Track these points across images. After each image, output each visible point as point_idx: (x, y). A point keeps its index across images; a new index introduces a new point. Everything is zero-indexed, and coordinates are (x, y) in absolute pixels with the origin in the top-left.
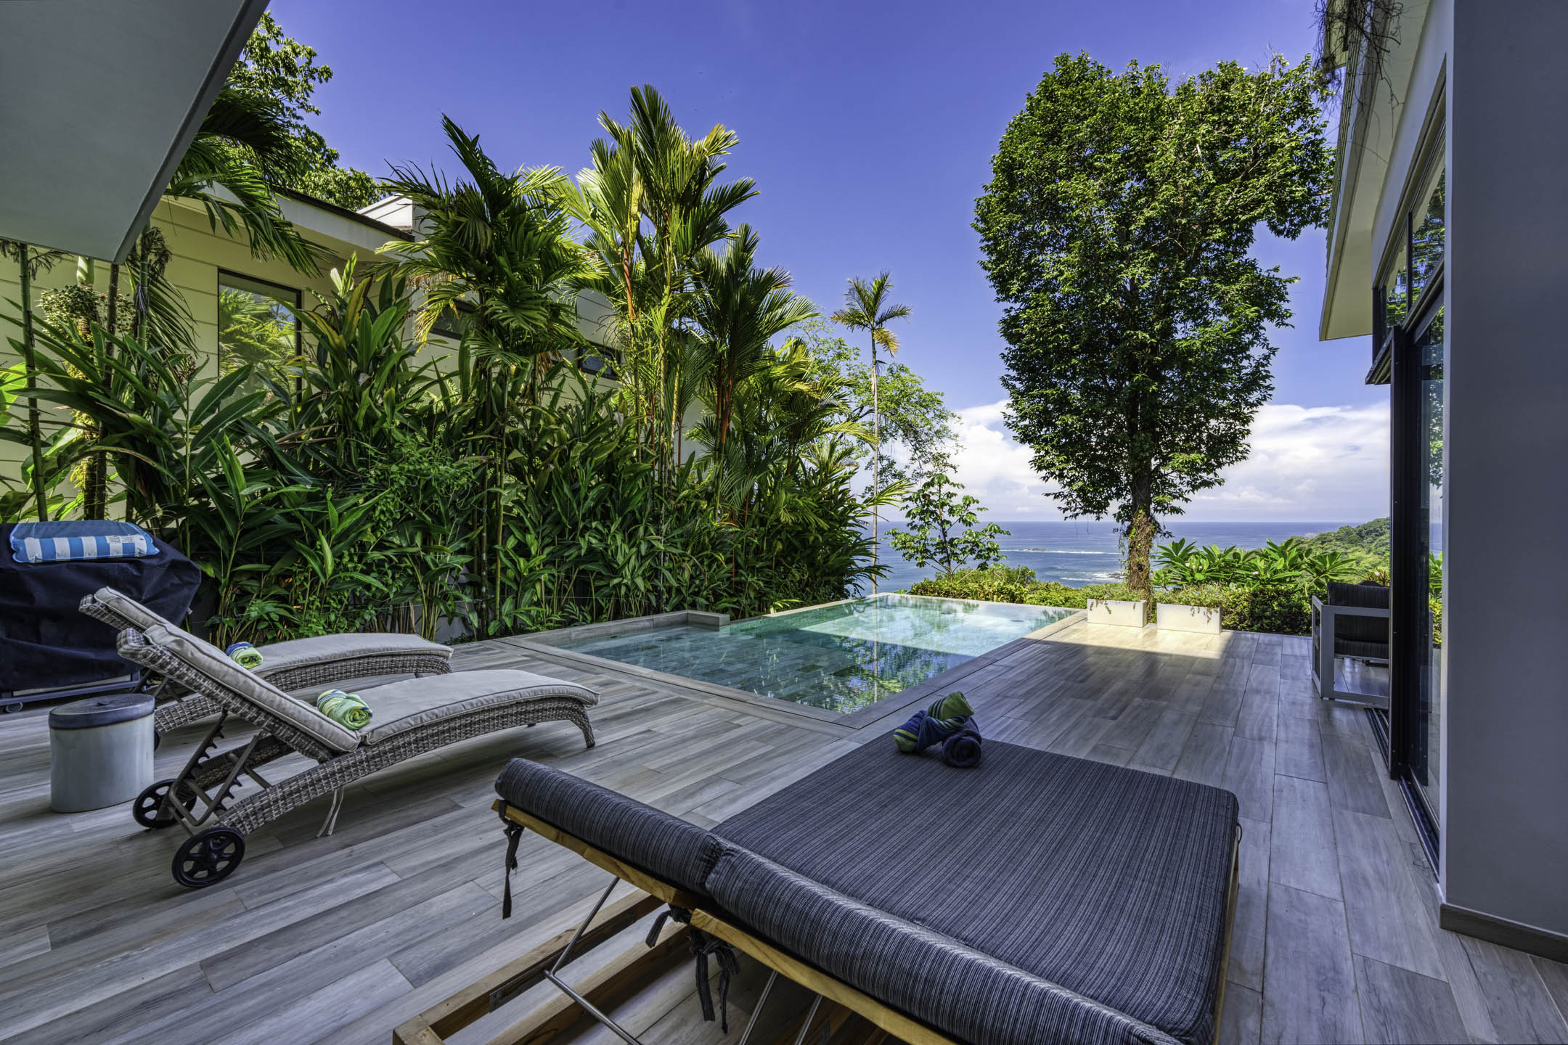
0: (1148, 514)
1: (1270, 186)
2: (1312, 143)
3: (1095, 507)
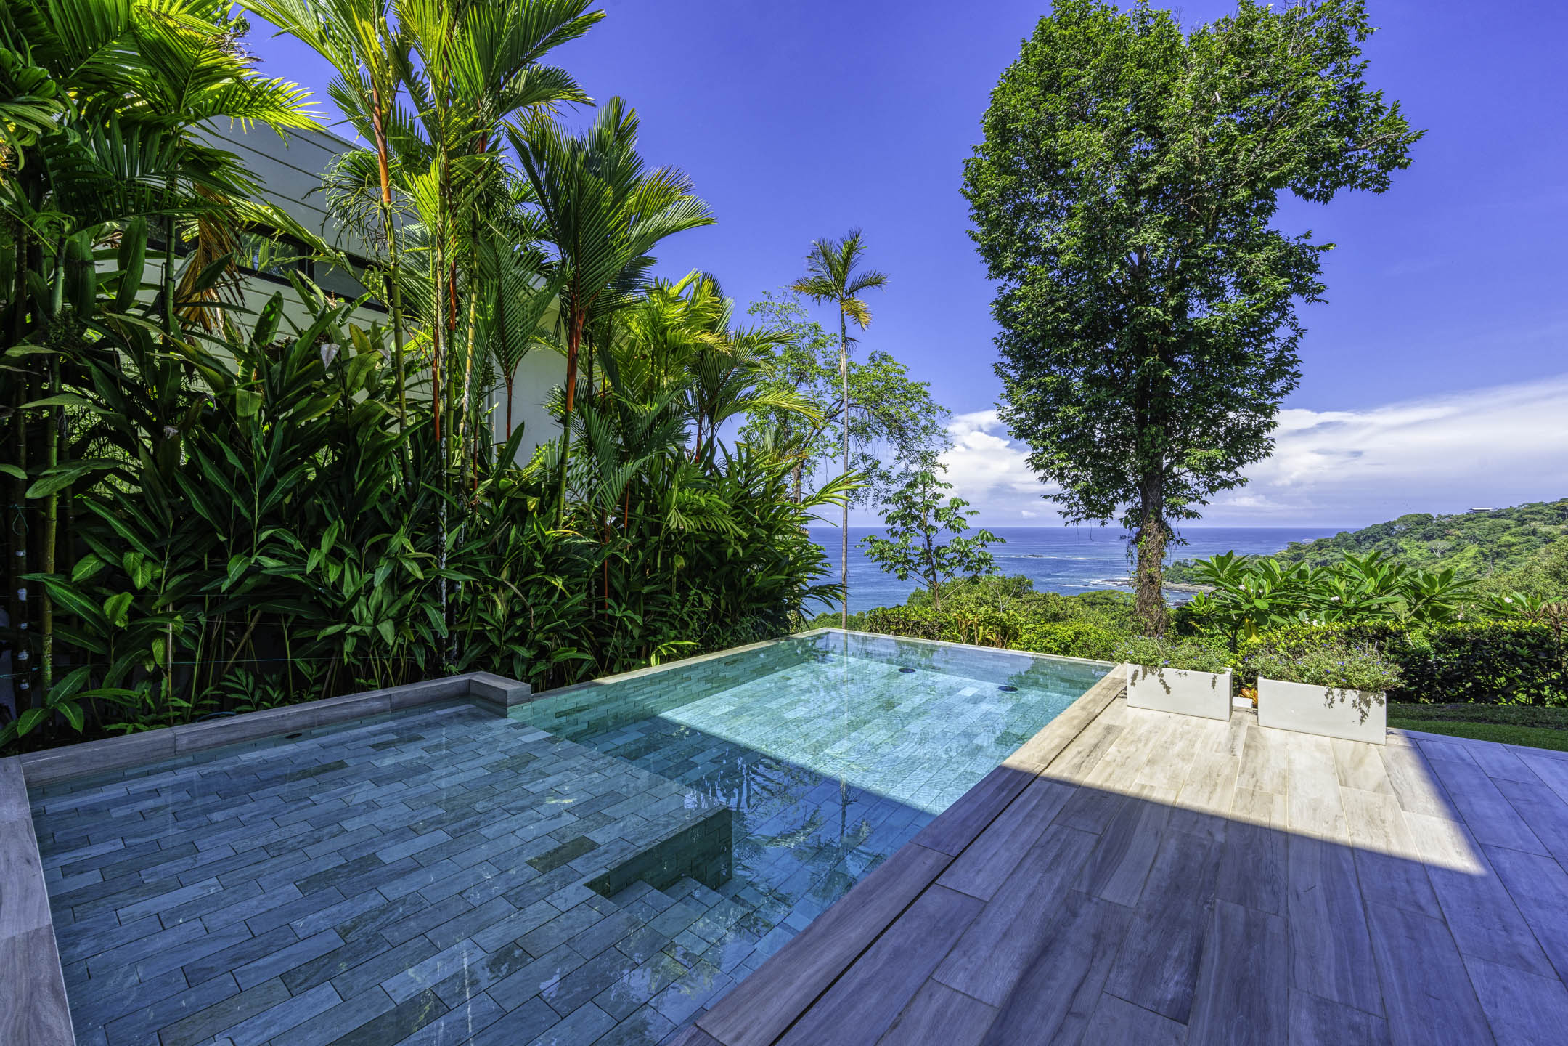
0: (1159, 520)
1: (1301, 138)
2: (1350, 88)
3: (1099, 511)
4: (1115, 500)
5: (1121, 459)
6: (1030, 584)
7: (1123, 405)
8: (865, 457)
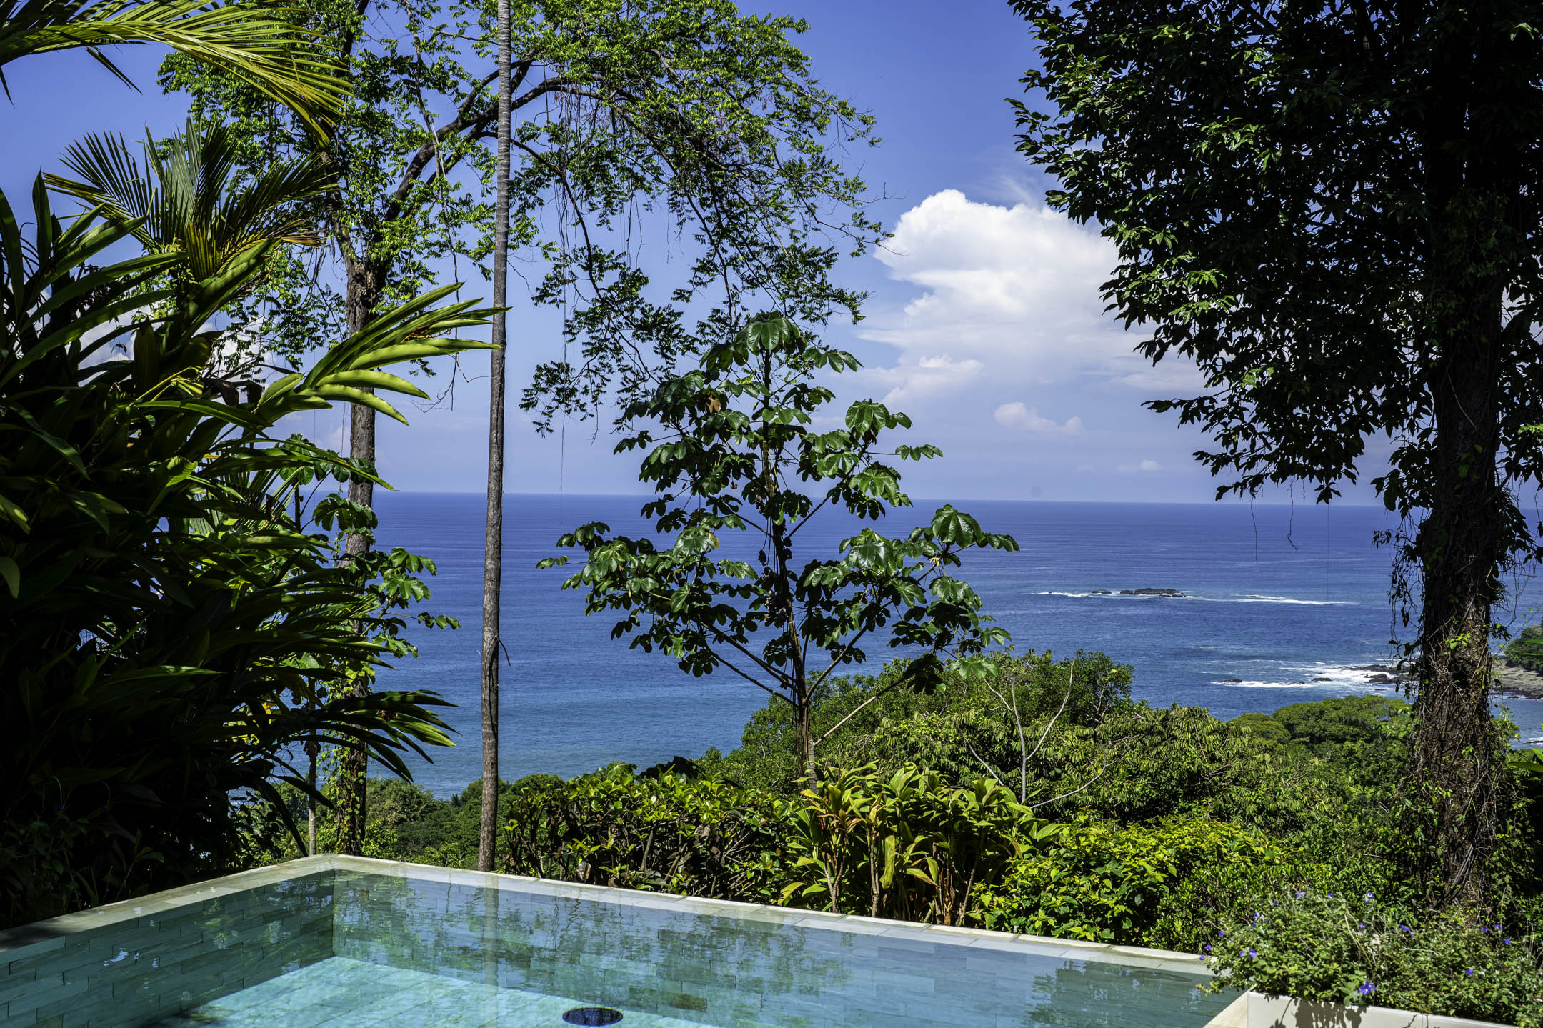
3: (1314, 457)
4: (1362, 422)
5: (1383, 297)
6: (1122, 681)
7: (1393, 127)
8: (595, 261)
